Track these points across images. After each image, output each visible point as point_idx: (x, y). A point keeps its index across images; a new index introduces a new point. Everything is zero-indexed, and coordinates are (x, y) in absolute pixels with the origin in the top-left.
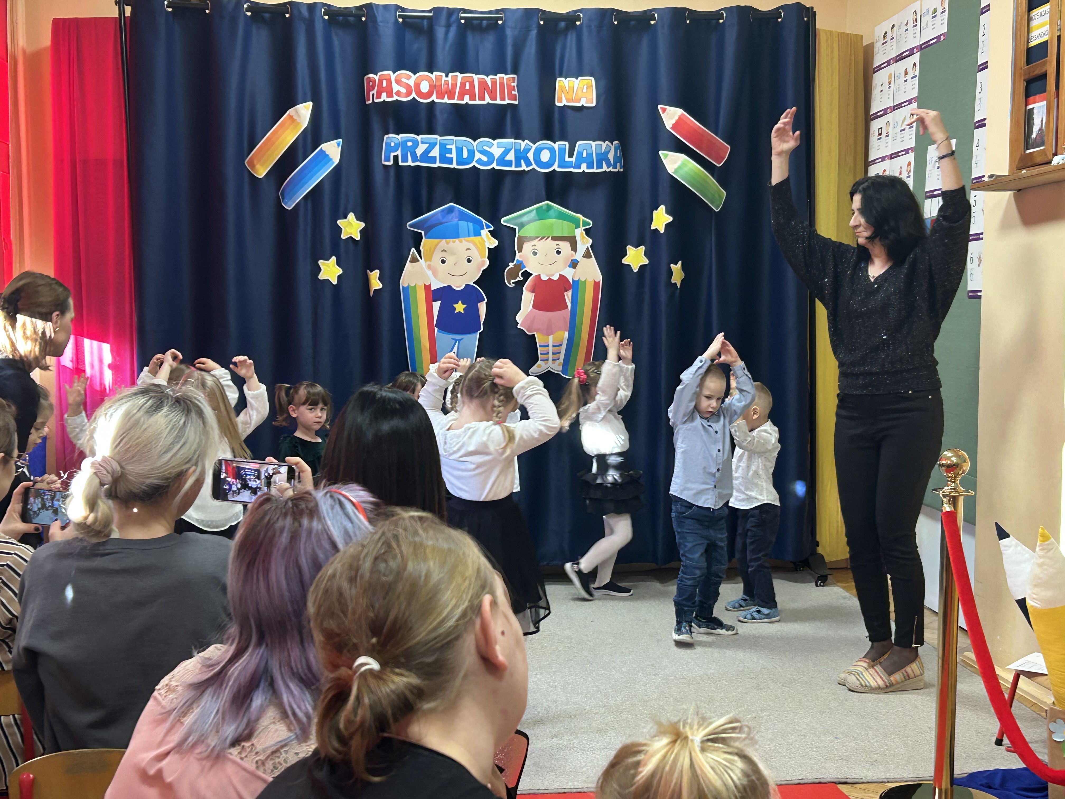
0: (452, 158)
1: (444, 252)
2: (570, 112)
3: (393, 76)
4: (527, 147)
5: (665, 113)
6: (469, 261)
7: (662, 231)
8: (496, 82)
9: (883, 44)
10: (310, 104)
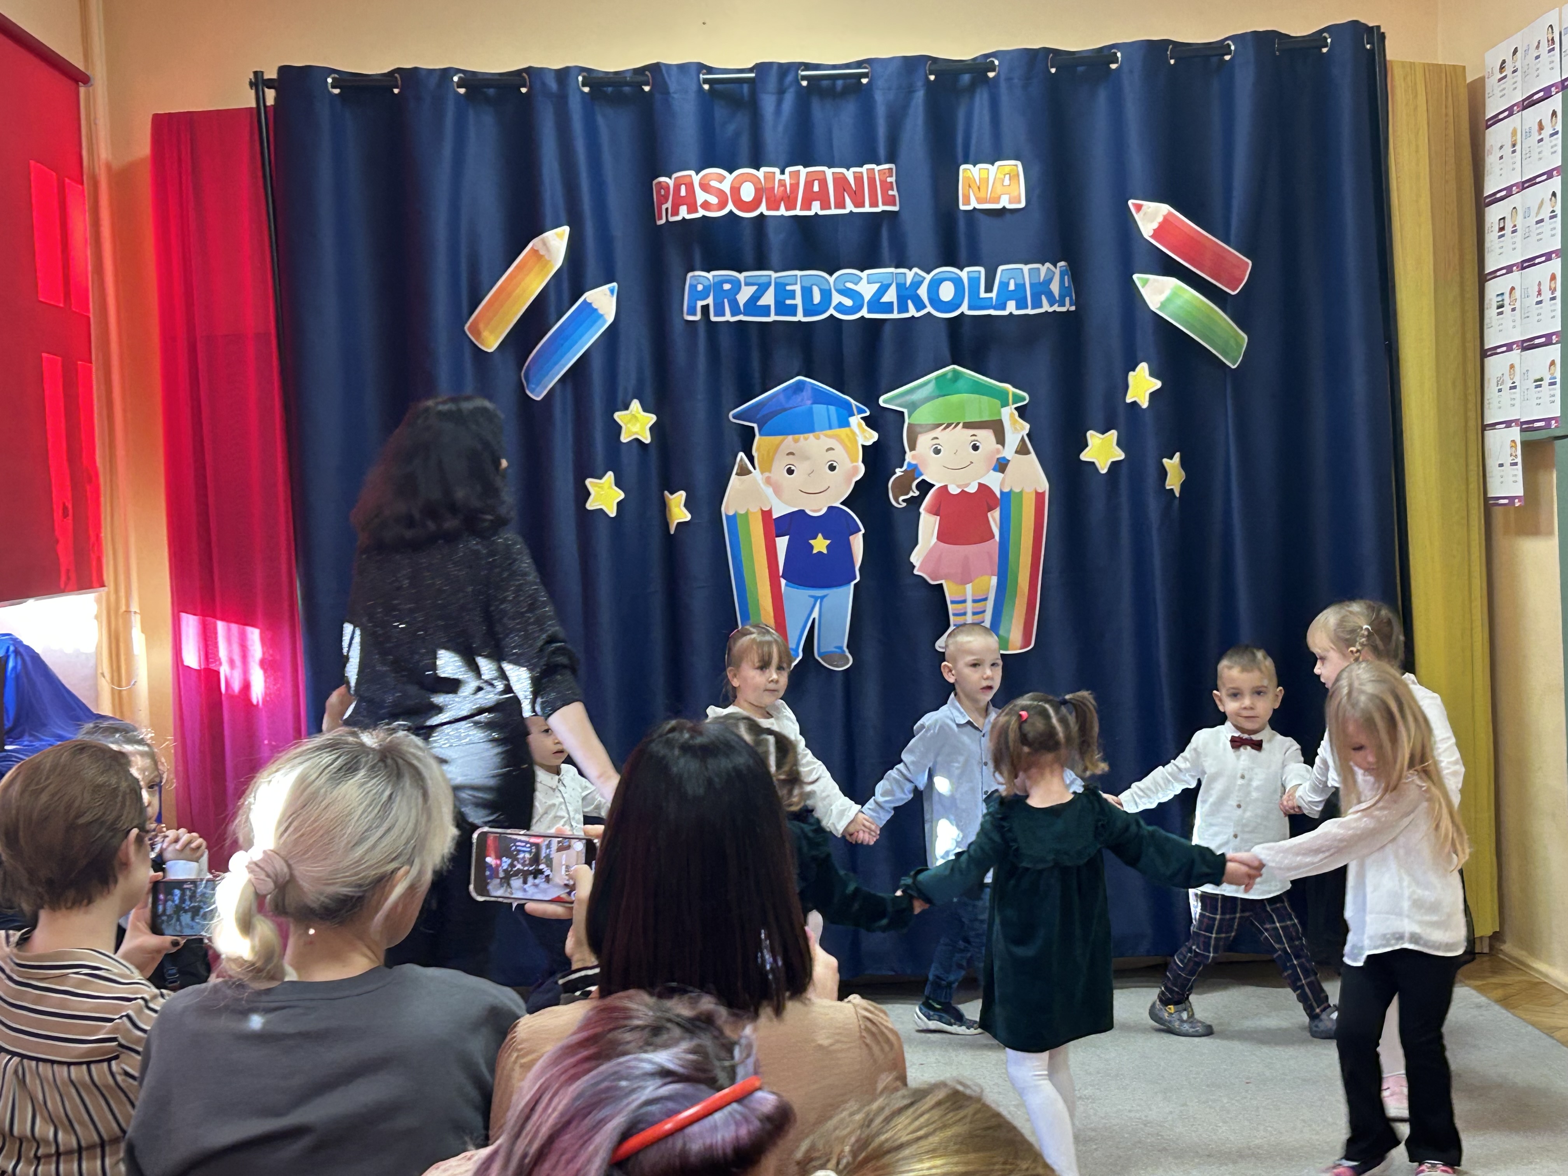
0: (795, 306)
1: (791, 456)
2: (983, 219)
3: (696, 179)
4: (918, 279)
5: (1141, 213)
6: (832, 468)
7: (1145, 404)
8: (862, 178)
9: (1500, 80)
10: (565, 230)
